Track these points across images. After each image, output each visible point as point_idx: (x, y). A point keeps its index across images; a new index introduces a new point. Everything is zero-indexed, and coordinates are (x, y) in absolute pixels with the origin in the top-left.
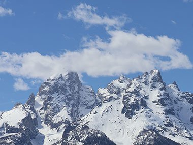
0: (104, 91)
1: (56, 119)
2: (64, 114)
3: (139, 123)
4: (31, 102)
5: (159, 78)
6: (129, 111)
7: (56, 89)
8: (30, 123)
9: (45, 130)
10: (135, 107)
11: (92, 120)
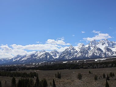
0: (99, 42)
1: (93, 46)
2: (94, 45)
3: (104, 46)
4: (89, 44)
5: (107, 40)
6: (103, 44)
7: (92, 42)
8: (89, 47)
9: (91, 48)
10: (104, 44)
11: (98, 46)
